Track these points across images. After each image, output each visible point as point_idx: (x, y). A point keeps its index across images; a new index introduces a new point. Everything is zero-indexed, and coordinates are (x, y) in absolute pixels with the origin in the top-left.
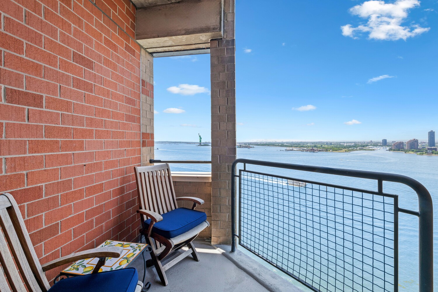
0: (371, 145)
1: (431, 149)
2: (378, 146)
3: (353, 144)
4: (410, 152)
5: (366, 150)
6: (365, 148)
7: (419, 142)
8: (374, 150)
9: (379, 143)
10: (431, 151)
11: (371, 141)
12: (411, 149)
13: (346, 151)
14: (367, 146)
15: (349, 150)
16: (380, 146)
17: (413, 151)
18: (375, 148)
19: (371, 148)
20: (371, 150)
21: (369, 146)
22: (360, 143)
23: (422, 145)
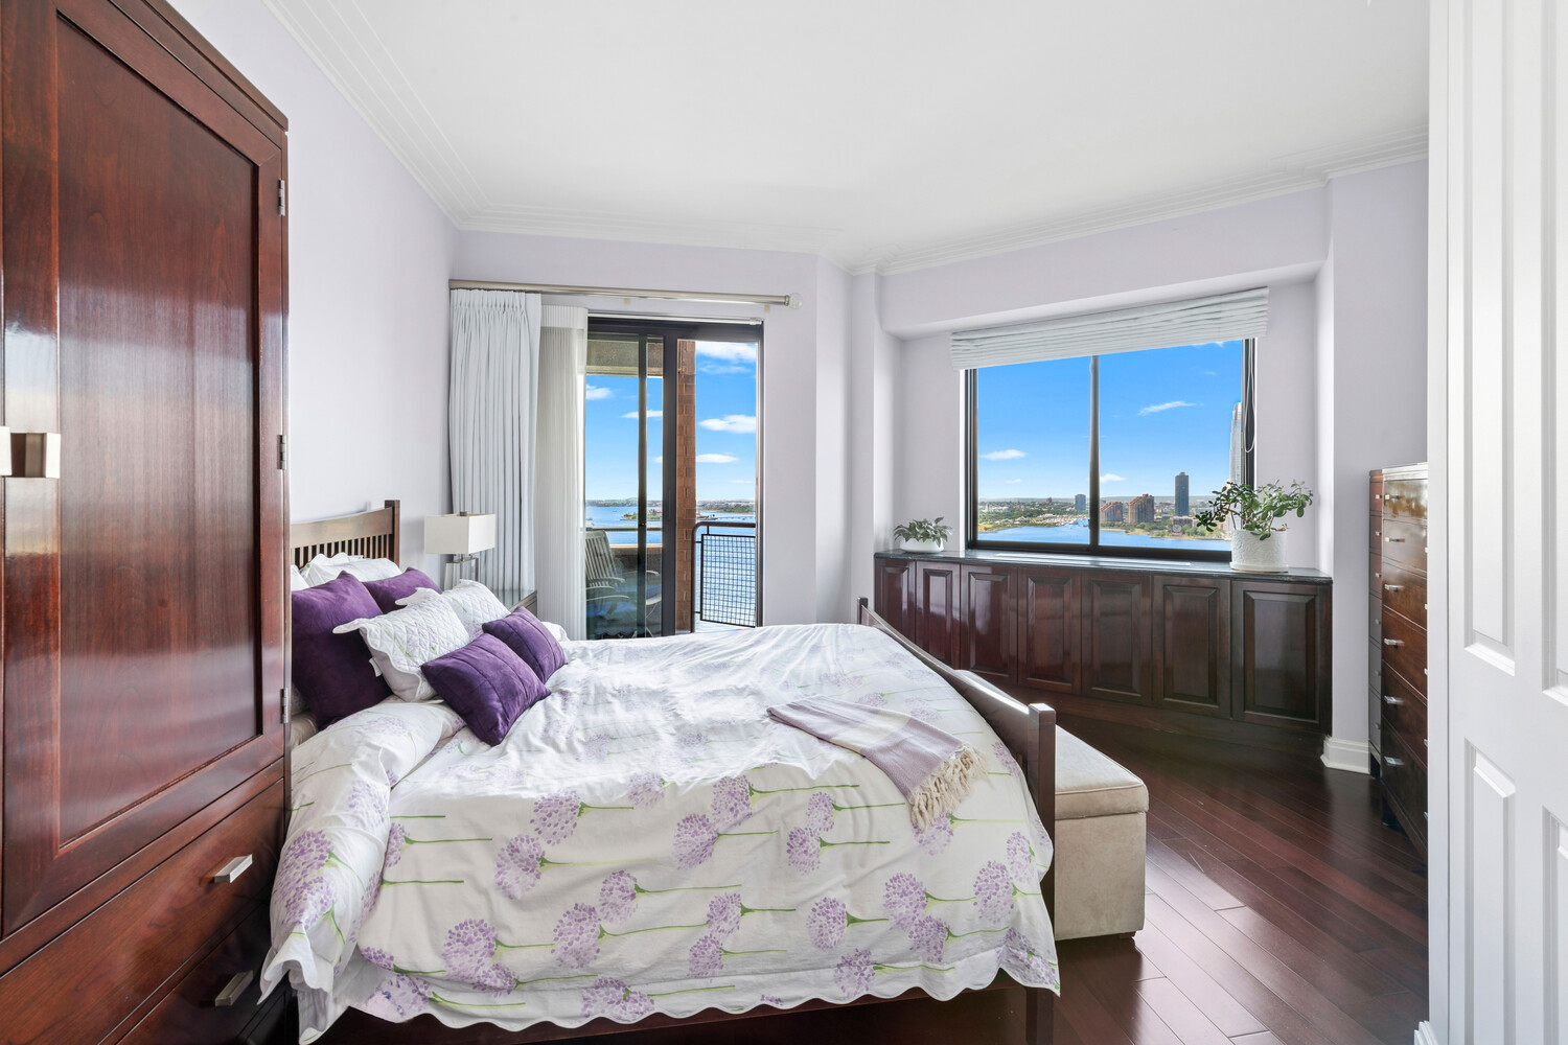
0: (1049, 512)
1: (1180, 522)
2: (1065, 513)
3: (1005, 508)
4: (1137, 530)
5: (1036, 525)
6: (1034, 520)
7: (1157, 502)
8: (1055, 525)
9: (1067, 504)
10: (1180, 529)
11: (1050, 500)
12: (1139, 522)
13: (986, 529)
14: (1040, 513)
15: (994, 527)
16: (1071, 513)
17: (1142, 527)
18: (1058, 519)
19: (1048, 521)
20: (1049, 525)
21: (1044, 513)
22: (1023, 504)
23: (1163, 512)
